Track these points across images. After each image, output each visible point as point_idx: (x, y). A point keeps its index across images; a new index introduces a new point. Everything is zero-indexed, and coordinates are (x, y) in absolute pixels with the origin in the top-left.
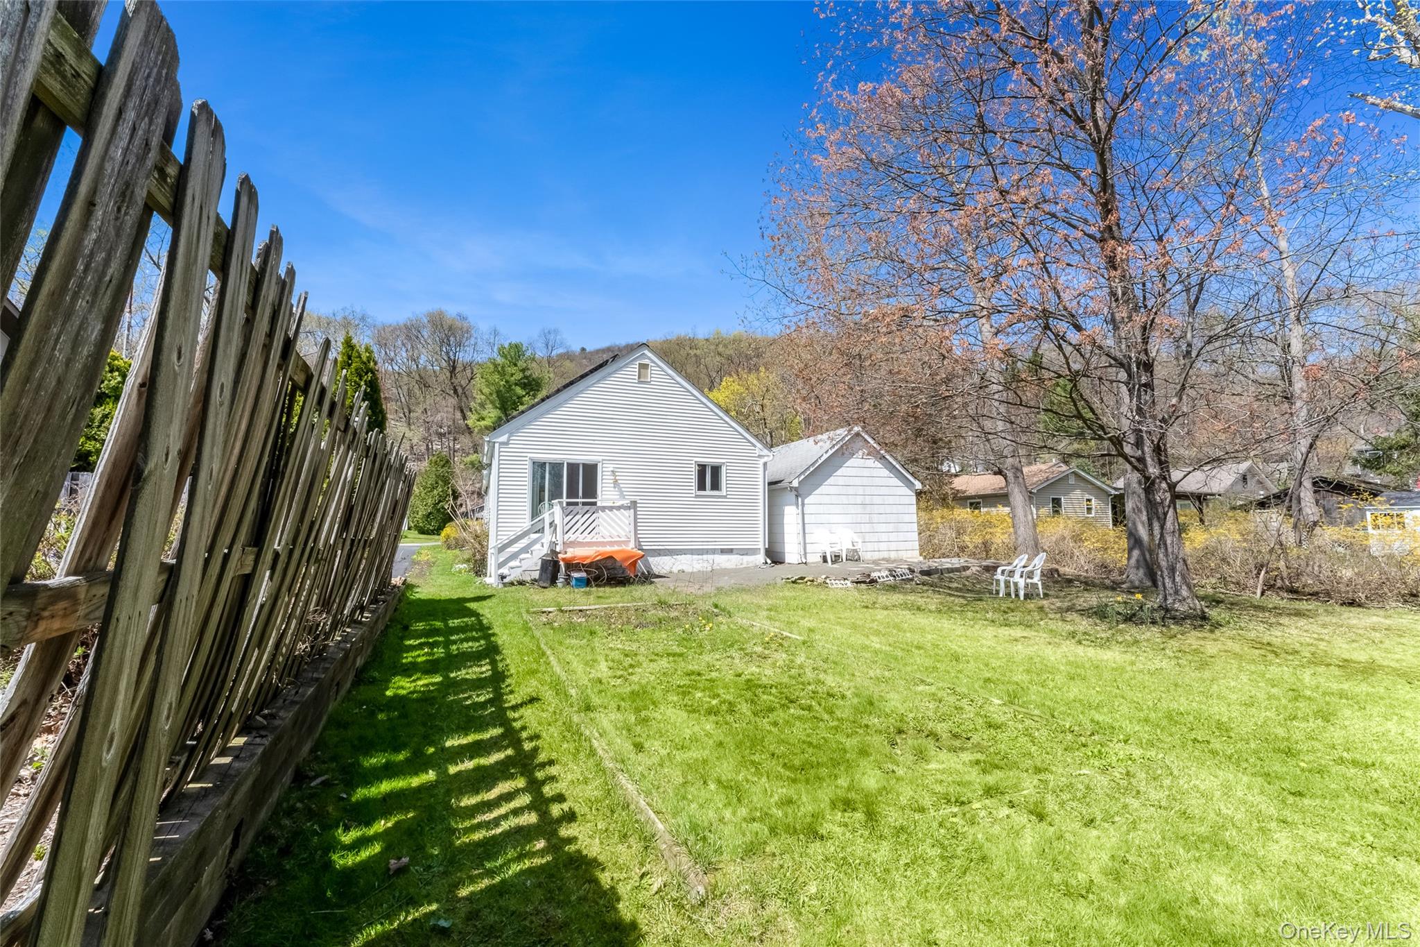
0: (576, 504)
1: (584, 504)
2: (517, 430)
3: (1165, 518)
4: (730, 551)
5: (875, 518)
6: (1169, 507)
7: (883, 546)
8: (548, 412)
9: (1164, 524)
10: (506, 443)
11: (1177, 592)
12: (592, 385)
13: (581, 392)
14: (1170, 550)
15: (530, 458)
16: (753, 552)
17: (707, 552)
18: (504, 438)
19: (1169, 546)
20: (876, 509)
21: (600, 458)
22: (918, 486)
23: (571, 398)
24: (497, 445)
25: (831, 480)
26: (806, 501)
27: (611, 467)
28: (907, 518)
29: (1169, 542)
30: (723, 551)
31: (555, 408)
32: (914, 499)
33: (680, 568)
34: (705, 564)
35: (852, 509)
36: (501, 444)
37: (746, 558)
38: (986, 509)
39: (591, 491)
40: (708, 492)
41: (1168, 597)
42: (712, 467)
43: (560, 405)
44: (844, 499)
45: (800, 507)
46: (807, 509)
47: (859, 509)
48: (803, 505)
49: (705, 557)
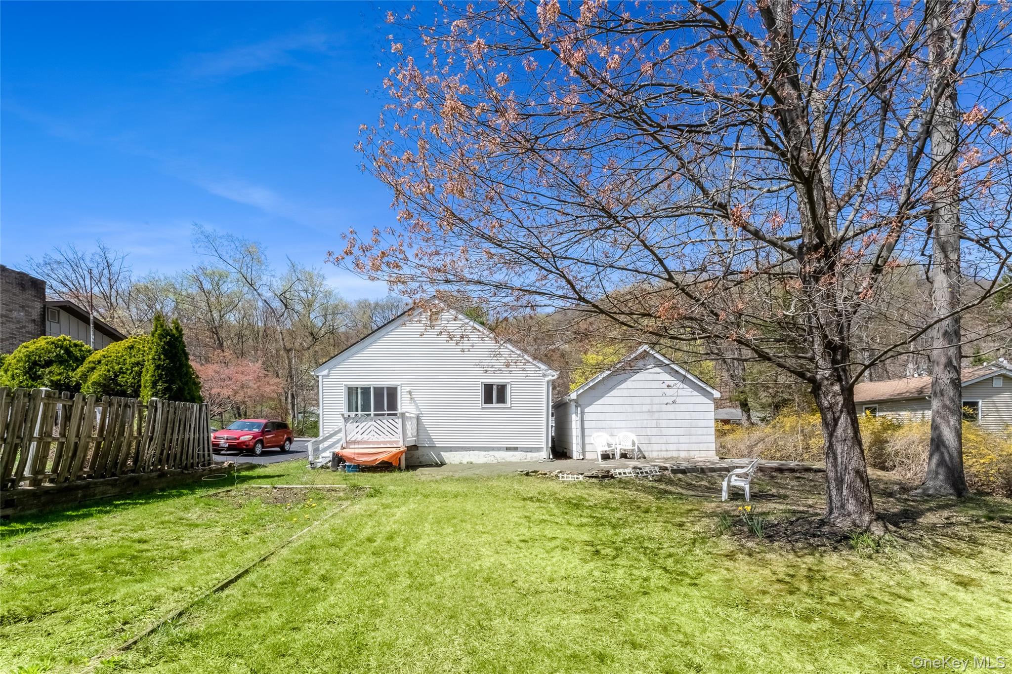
0: (383, 415)
1: (388, 415)
2: (335, 366)
3: (836, 424)
4: (516, 449)
5: (664, 424)
6: (841, 412)
7: (671, 447)
8: (357, 353)
9: (834, 431)
10: (328, 376)
11: (843, 506)
12: (391, 331)
13: (383, 336)
14: (839, 460)
15: (346, 385)
16: (538, 450)
17: (493, 449)
18: (325, 372)
19: (839, 456)
20: (664, 416)
21: (399, 383)
22: (717, 394)
23: (375, 341)
24: (320, 378)
25: (614, 393)
26: (586, 410)
27: (408, 389)
28: (702, 423)
29: (839, 451)
30: (508, 449)
31: (363, 349)
32: (712, 406)
33: (469, 460)
34: (493, 458)
35: (637, 416)
36: (323, 376)
37: (530, 455)
38: (881, 414)
39: (393, 405)
40: (494, 405)
41: (835, 511)
42: (498, 386)
43: (366, 347)
44: (629, 408)
45: (579, 415)
46: (586, 417)
47: (646, 416)
48: (582, 413)
49: (491, 453)
